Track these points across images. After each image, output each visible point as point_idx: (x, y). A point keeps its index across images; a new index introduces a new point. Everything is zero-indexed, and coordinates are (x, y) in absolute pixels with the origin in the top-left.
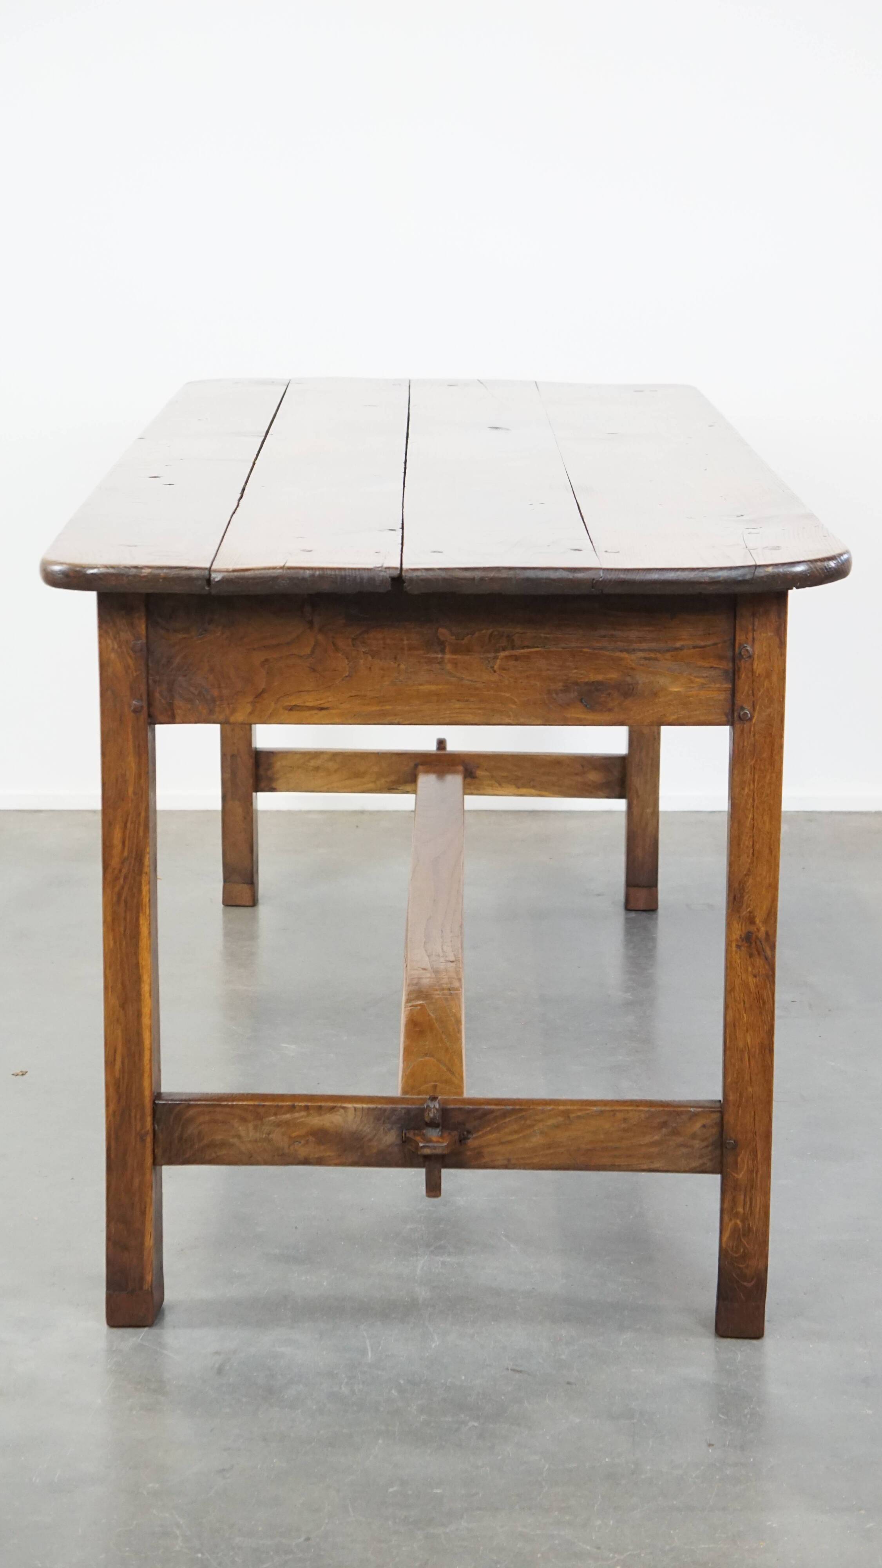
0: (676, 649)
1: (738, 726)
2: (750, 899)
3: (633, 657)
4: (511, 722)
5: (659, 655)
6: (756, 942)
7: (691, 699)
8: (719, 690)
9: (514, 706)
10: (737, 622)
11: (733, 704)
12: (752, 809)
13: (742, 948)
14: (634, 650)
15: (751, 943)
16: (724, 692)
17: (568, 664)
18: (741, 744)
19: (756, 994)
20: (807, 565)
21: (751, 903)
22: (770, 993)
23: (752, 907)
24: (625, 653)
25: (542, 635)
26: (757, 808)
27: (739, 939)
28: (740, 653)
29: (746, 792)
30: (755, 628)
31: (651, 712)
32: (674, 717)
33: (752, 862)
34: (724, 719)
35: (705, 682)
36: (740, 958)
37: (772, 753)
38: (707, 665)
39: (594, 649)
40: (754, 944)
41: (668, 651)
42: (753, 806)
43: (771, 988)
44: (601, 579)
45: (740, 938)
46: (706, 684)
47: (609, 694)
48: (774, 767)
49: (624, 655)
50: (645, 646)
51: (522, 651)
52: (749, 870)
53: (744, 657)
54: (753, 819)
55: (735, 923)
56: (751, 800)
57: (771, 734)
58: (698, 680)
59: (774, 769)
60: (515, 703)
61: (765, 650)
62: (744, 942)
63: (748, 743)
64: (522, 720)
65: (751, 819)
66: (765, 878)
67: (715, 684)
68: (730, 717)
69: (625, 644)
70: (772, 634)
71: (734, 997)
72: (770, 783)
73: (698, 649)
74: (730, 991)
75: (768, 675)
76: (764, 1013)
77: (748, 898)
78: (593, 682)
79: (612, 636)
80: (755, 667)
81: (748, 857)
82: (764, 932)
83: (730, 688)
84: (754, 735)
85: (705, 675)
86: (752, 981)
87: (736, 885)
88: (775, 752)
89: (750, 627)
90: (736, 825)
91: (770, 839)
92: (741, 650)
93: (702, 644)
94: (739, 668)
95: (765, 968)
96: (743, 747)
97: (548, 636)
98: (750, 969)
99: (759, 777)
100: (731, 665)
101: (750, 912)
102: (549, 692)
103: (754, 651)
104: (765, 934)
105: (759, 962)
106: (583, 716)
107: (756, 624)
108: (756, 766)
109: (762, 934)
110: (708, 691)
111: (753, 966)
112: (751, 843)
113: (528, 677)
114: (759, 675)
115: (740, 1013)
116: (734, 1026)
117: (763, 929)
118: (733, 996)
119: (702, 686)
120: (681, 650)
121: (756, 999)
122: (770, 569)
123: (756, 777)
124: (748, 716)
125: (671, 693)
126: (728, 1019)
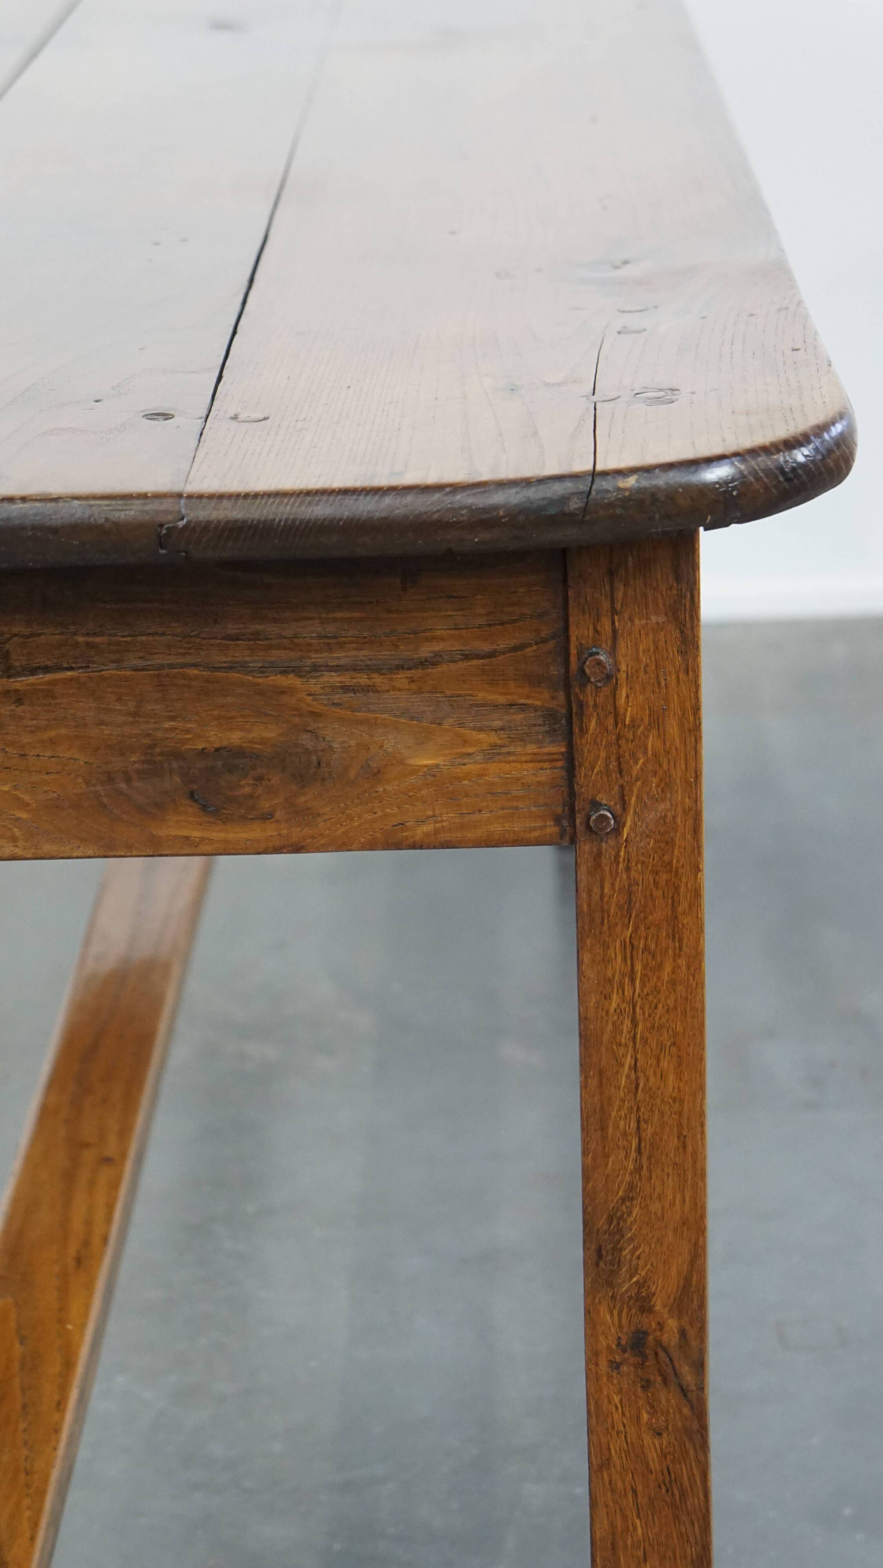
0: (423, 663)
1: (586, 847)
2: (637, 1253)
3: (314, 685)
4: (19, 852)
5: (378, 679)
6: (656, 1354)
7: (465, 782)
8: (536, 759)
9: (24, 815)
10: (571, 593)
11: (572, 794)
12: (631, 1044)
13: (625, 1368)
14: (315, 668)
15: (645, 1357)
16: (547, 765)
17: (149, 707)
18: (596, 890)
19: (663, 1474)
20: (733, 464)
21: (641, 1263)
22: (696, 1472)
23: (643, 1273)
24: (291, 676)
25: (80, 639)
26: (645, 1041)
27: (614, 1347)
28: (582, 671)
29: (614, 1005)
30: (618, 606)
31: (368, 817)
32: (427, 828)
33: (639, 1169)
34: (552, 829)
35: (499, 742)
36: (620, 1391)
37: (674, 909)
38: (502, 700)
39: (216, 669)
40: (651, 1357)
41: (400, 667)
42: (634, 1038)
43: (697, 1459)
44: (181, 524)
45: (618, 1345)
46: (501, 746)
47: (260, 779)
48: (681, 941)
49: (291, 680)
50: (341, 657)
51: (32, 679)
52: (631, 1187)
53: (592, 680)
54: (635, 1068)
55: (603, 1310)
56: (627, 1024)
57: (670, 863)
58: (482, 736)
59: (680, 948)
60: (25, 806)
61: (644, 659)
62: (626, 1355)
63: (613, 885)
64: (47, 848)
65: (630, 1067)
66: (672, 1204)
67: (525, 745)
68: (565, 823)
69: (293, 654)
70: (662, 619)
71: (610, 1483)
72: (673, 983)
73: (474, 662)
74: (601, 1468)
75: (657, 721)
76: (684, 1518)
77: (633, 1252)
78: (217, 750)
79: (256, 636)
80: (622, 701)
81: (627, 1156)
82: (676, 1330)
83: (562, 753)
84: (628, 869)
85: (497, 723)
86: (652, 1446)
87: (601, 1223)
88: (683, 906)
89: (606, 605)
90: (593, 1083)
91: (680, 1114)
92: (585, 662)
93: (486, 647)
94: (581, 705)
95: (680, 1412)
96: (602, 896)
97: (97, 640)
98: (645, 1416)
99: (645, 967)
100: (561, 696)
101: (640, 1285)
102: (110, 778)
103: (616, 663)
104: (677, 1336)
105: (667, 1398)
106: (196, 834)
107: (619, 595)
108: (636, 943)
109: (670, 1336)
110: (509, 762)
111: (653, 1410)
112: (633, 1125)
113: (53, 742)
114: (632, 720)
115: (625, 1518)
116: (614, 1546)
117: (672, 1324)
118: (607, 1480)
119: (493, 753)
120: (434, 664)
121: (663, 1486)
122: (631, 481)
123: (638, 967)
124: (609, 823)
125: (415, 771)
126: (598, 1535)
